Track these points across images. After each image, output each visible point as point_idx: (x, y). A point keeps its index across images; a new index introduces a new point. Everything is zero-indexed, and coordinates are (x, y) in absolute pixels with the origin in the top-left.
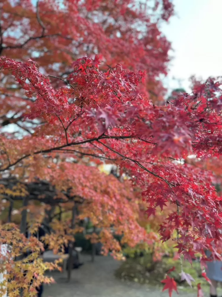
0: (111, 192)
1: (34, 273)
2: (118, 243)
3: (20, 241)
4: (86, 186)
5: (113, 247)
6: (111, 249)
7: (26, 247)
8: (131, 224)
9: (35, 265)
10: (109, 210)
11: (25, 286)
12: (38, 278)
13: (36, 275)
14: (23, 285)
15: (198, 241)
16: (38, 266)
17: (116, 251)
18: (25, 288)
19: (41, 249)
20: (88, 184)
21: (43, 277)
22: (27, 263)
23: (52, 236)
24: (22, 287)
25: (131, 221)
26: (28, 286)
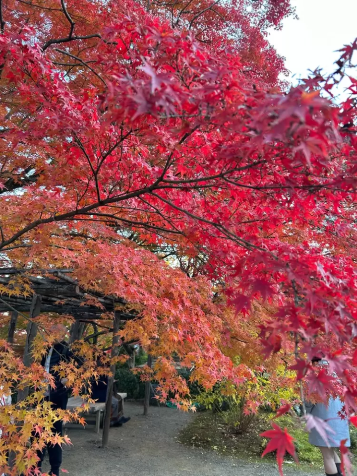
0: (176, 295)
1: (34, 426)
2: (184, 382)
3: (13, 370)
4: (133, 282)
5: (176, 388)
6: (173, 391)
7: (24, 382)
8: (208, 350)
9: (38, 413)
10: (170, 323)
11: (19, 448)
12: (43, 435)
13: (38, 430)
14: (15, 447)
15: (339, 356)
16: (44, 415)
17: (181, 395)
18: (18, 452)
19: (50, 386)
20: (137, 279)
21: (51, 434)
22: (23, 408)
23: (71, 365)
24: (14, 450)
25: (207, 345)
26: (25, 449)
